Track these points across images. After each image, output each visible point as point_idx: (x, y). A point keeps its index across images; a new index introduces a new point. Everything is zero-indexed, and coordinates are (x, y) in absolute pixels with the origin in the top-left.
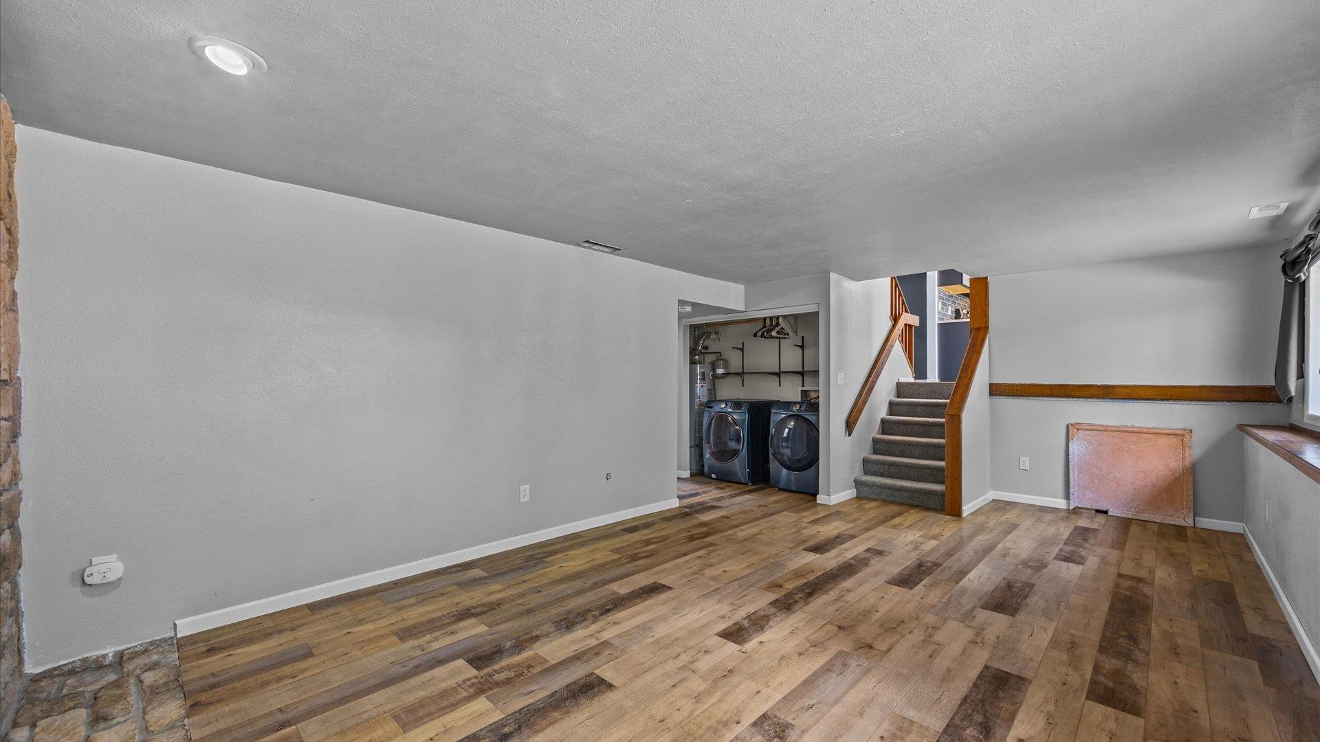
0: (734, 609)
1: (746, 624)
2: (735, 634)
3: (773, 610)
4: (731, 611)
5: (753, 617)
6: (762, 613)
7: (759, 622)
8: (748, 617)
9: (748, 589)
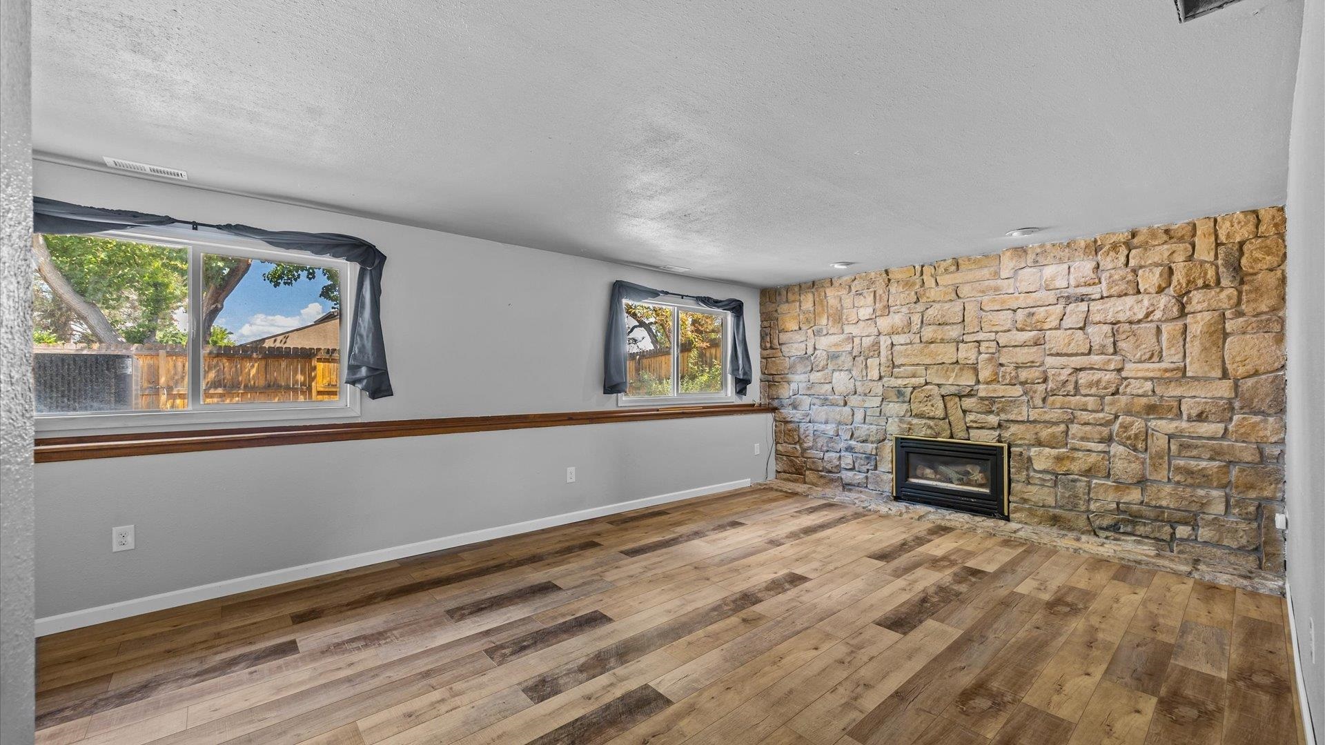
0: (798, 597)
1: (787, 586)
2: (796, 580)
3: (759, 595)
4: (801, 596)
5: (780, 590)
6: (772, 593)
7: (776, 586)
8: (785, 591)
9: (784, 618)
